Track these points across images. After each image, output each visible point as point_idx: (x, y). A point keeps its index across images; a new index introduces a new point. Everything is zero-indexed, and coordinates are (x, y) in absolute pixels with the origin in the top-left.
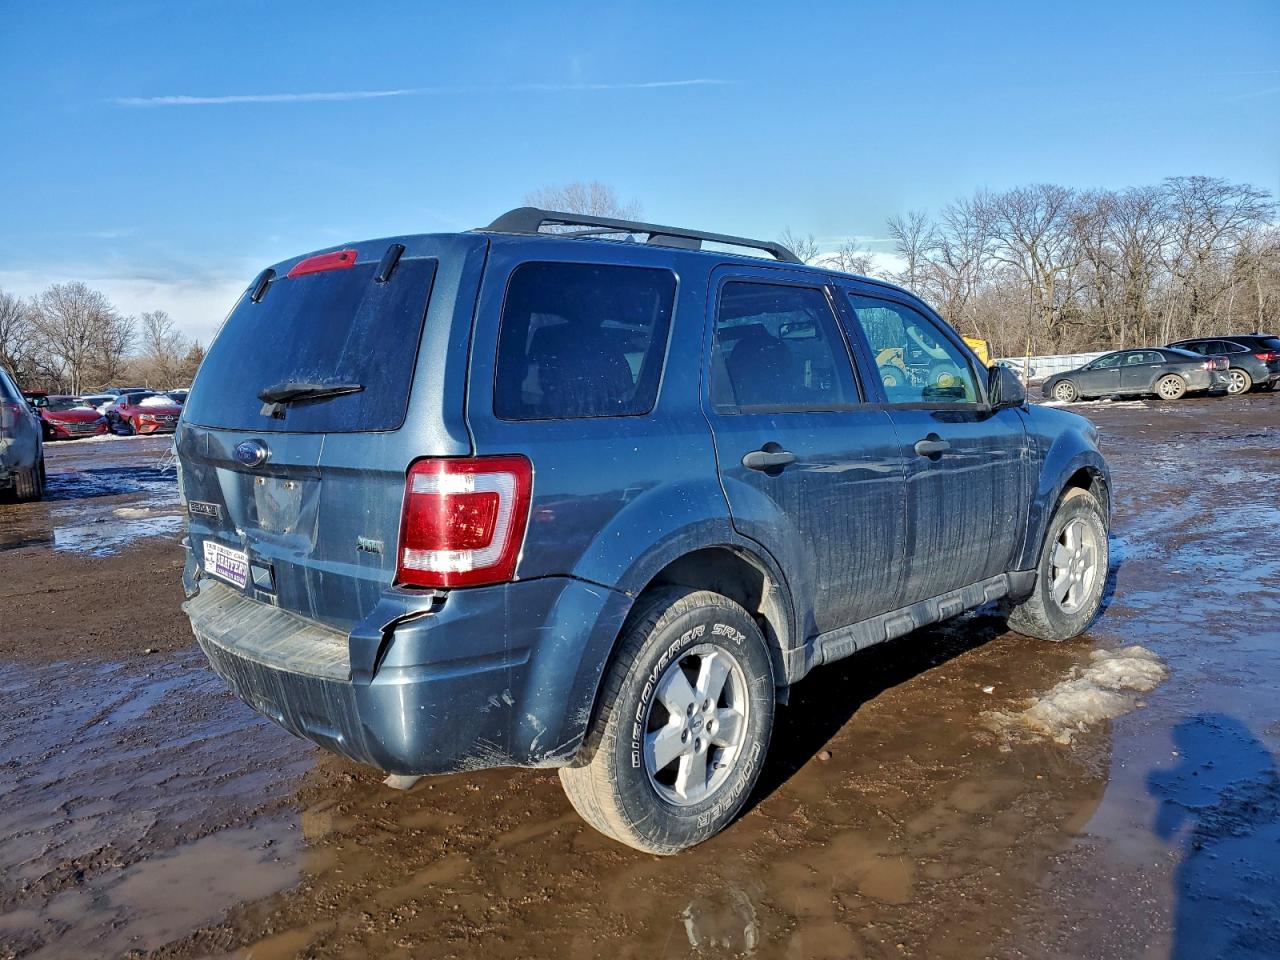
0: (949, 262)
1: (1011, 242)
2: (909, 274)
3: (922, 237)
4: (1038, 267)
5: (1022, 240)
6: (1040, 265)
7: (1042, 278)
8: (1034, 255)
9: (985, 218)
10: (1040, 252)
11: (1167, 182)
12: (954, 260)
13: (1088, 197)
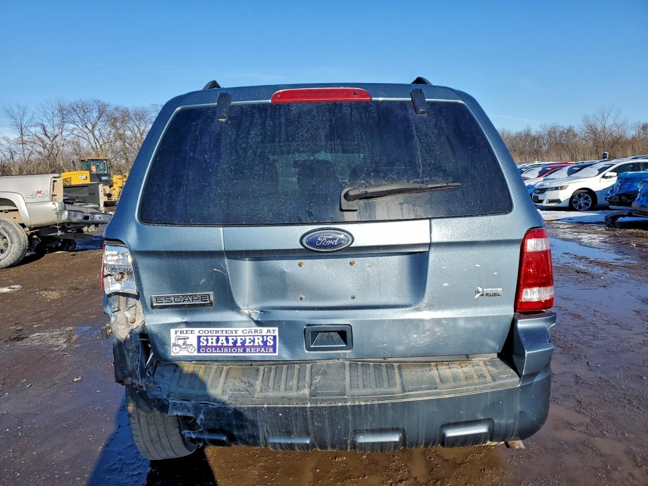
0: (46, 135)
1: (81, 127)
2: (20, 139)
3: (26, 119)
4: (96, 141)
5: (86, 127)
6: (97, 140)
7: (98, 147)
8: (93, 134)
9: (64, 113)
10: (96, 133)
11: (152, 106)
12: (49, 135)
13: (116, 109)
